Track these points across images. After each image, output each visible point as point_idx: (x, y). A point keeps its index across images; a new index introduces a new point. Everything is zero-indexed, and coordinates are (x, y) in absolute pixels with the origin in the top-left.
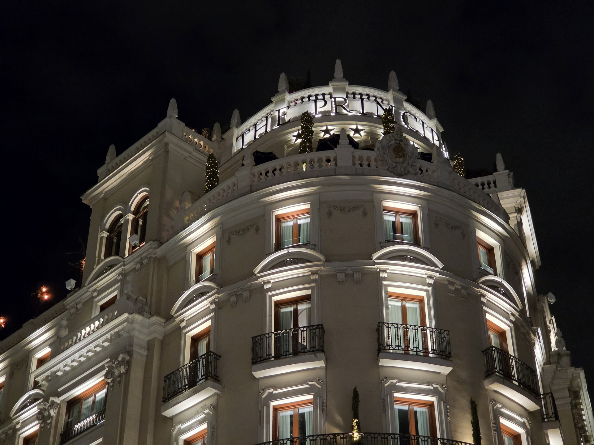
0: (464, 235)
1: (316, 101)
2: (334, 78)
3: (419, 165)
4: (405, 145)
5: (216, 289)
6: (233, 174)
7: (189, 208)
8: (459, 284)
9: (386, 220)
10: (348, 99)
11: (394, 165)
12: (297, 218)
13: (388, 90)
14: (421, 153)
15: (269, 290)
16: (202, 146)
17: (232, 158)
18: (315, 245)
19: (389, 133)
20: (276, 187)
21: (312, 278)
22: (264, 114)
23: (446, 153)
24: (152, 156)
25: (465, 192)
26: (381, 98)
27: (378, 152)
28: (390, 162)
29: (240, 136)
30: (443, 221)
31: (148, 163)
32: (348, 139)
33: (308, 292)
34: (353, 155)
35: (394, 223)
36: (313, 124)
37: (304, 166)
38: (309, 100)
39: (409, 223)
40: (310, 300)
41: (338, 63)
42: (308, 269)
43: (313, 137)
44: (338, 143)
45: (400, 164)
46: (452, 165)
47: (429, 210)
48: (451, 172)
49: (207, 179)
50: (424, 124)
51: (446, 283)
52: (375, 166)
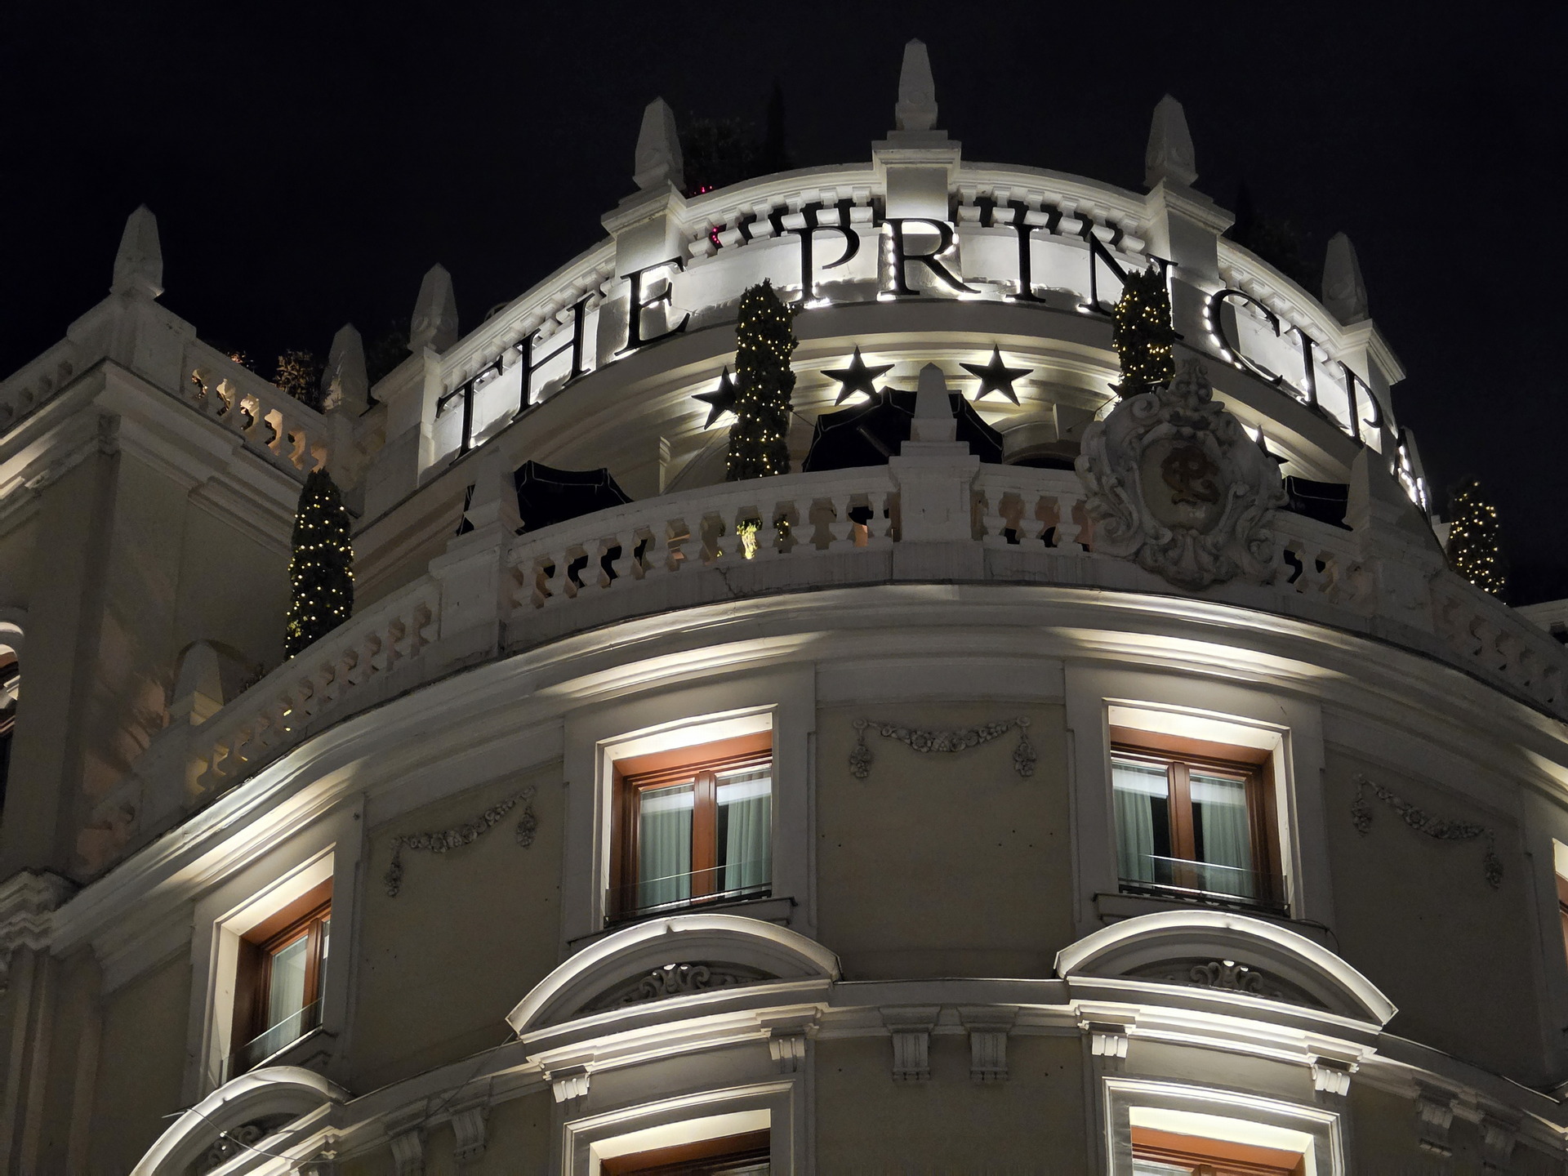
0: (1495, 871)
1: (806, 236)
2: (894, 127)
3: (1283, 542)
4: (1220, 443)
5: (329, 1104)
6: (418, 570)
7: (213, 721)
8: (1474, 1100)
9: (1123, 793)
10: (956, 225)
11: (1168, 536)
12: (711, 776)
13: (1146, 183)
14: (1295, 484)
15: (578, 1107)
16: (275, 432)
17: (415, 493)
18: (793, 902)
19: (1146, 388)
20: (620, 635)
21: (775, 1054)
22: (569, 293)
23: (1415, 483)
24: (38, 477)
25: (1503, 668)
26: (1110, 224)
27: (1091, 477)
28: (1149, 523)
29: (457, 391)
30: (1396, 800)
31: (17, 506)
32: (955, 416)
33: (758, 1120)
34: (977, 488)
35: (1160, 807)
36: (795, 345)
37: (748, 537)
38: (778, 229)
39: (1233, 808)
40: (768, 1160)
41: (916, 57)
42: (758, 1014)
43: (791, 402)
44: (905, 433)
45: (1194, 532)
46: (1443, 541)
47: (1330, 749)
48: (1437, 574)
49: (299, 590)
50: (1313, 345)
51: (1411, 1093)
52: (1076, 541)
